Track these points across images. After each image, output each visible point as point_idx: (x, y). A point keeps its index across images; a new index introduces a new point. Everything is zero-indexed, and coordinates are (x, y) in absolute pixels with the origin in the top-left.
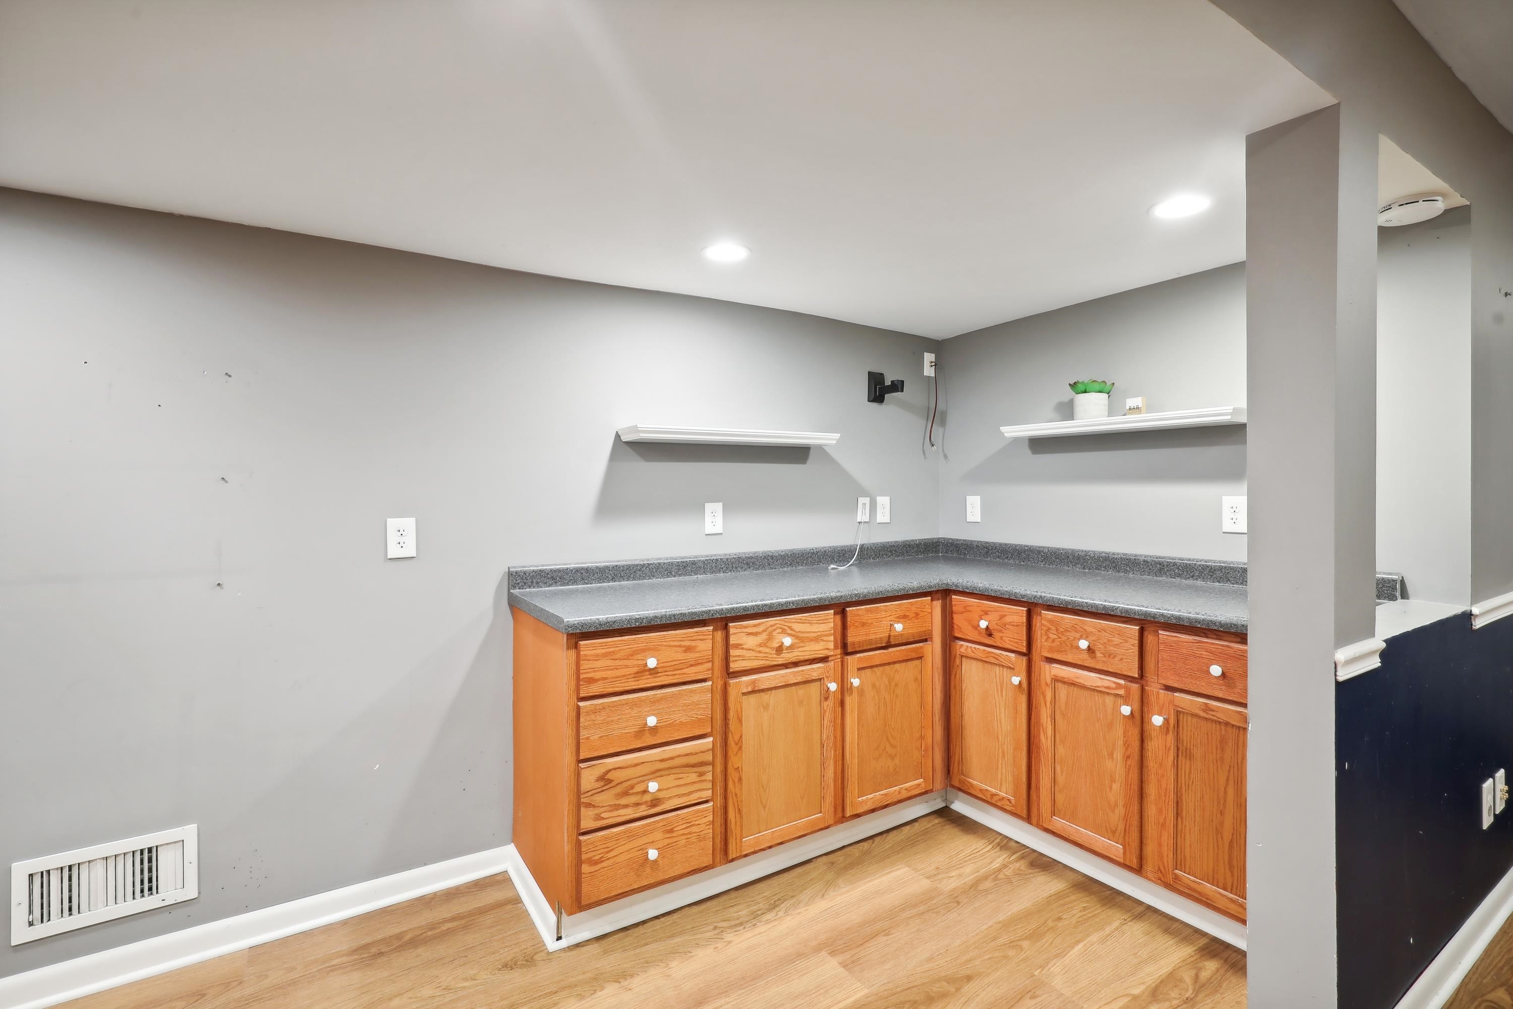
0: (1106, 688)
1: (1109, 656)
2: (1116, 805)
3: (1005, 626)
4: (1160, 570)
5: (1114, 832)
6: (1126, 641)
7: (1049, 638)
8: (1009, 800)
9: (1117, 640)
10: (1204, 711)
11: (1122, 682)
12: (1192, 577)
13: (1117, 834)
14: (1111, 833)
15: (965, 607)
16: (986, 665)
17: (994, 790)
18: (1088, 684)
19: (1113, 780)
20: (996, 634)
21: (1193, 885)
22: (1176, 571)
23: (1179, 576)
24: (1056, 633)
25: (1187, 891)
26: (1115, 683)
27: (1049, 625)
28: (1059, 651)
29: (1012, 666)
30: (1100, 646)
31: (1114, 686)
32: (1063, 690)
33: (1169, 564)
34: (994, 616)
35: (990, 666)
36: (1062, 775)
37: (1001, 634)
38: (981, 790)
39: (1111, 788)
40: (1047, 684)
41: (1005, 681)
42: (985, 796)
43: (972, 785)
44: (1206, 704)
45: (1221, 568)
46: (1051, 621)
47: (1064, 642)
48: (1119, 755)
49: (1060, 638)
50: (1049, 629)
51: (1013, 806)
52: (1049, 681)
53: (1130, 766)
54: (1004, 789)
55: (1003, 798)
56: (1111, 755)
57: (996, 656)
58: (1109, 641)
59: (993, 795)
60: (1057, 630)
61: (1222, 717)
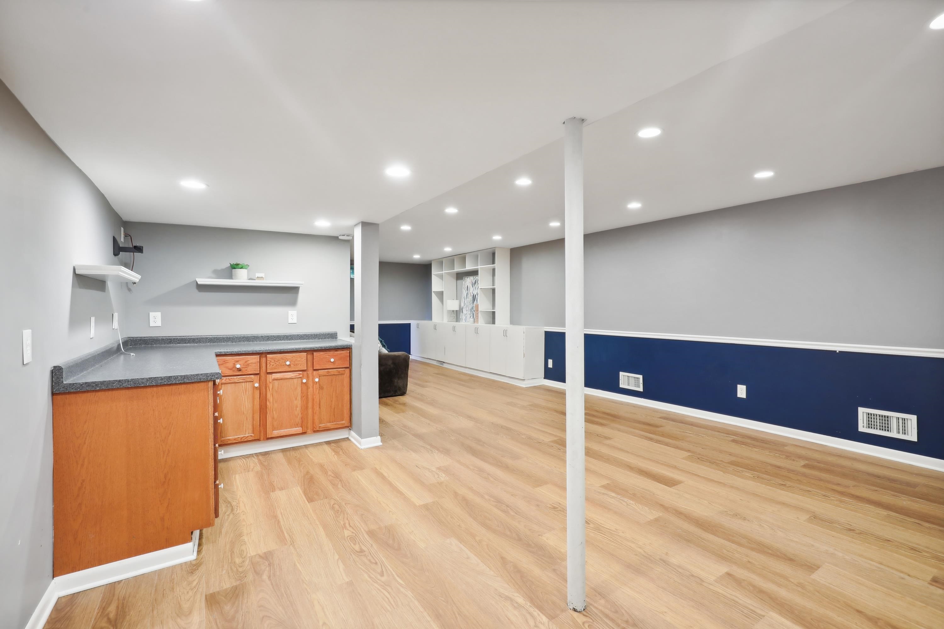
0: (295, 376)
1: (296, 365)
2: (298, 415)
3: (248, 365)
4: (268, 339)
5: (297, 425)
6: (302, 359)
7: (271, 365)
8: (251, 436)
9: (299, 359)
10: (328, 373)
11: (301, 373)
12: (280, 340)
13: (299, 425)
14: (296, 425)
15: (225, 361)
16: (237, 384)
17: (242, 436)
18: (288, 377)
19: (297, 407)
20: (243, 369)
21: (324, 426)
22: (274, 338)
23: (275, 340)
24: (274, 362)
25: (323, 429)
26: (298, 373)
27: (270, 360)
28: (275, 369)
29: (253, 380)
30: (293, 362)
31: (298, 375)
32: (276, 383)
33: (271, 336)
34: (242, 362)
35: (239, 384)
36: (276, 414)
37: (246, 369)
38: (235, 439)
39: (296, 410)
40: (270, 382)
41: (248, 388)
42: (237, 440)
43: (229, 440)
44: (328, 371)
45: (290, 336)
46: (272, 358)
47: (278, 365)
48: (299, 398)
49: (276, 363)
50: (271, 361)
51: (253, 437)
52: (271, 381)
53: (304, 399)
54: (247, 432)
55: (248, 437)
56: (296, 399)
57: (243, 379)
58: (296, 360)
59: (242, 438)
60: (275, 361)
61: (332, 373)
